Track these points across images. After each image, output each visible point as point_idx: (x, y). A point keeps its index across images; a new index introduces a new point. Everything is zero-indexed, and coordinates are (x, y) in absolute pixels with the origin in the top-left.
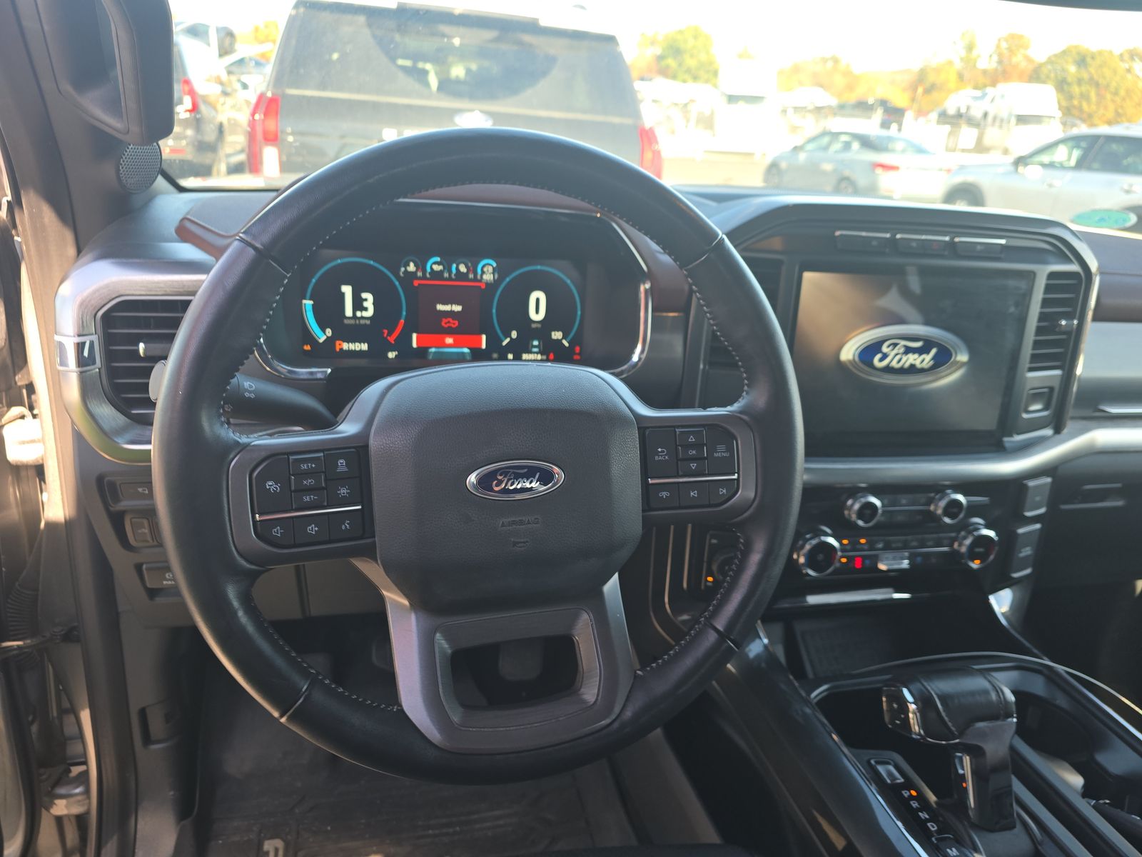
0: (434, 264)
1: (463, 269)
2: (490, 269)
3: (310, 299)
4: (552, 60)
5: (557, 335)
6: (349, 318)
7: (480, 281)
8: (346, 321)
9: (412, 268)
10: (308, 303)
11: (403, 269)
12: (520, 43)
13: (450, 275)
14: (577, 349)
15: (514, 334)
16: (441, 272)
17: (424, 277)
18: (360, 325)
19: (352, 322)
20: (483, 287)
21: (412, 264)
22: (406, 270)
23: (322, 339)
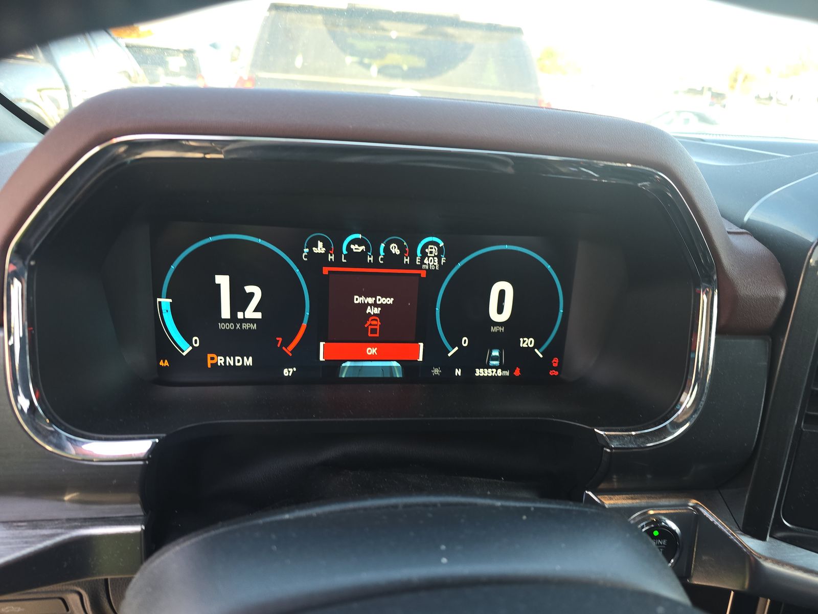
0: (353, 243)
1: (395, 250)
2: (435, 250)
3: (167, 297)
4: (468, 48)
5: (527, 342)
6: (226, 321)
7: (419, 267)
8: (222, 326)
9: (320, 249)
10: (165, 302)
11: (306, 250)
12: (445, 35)
13: (376, 259)
14: (555, 362)
15: (465, 341)
16: (363, 254)
17: (338, 262)
18: (242, 331)
19: (230, 326)
20: (423, 274)
21: (320, 244)
22: (311, 251)
23: (187, 349)
